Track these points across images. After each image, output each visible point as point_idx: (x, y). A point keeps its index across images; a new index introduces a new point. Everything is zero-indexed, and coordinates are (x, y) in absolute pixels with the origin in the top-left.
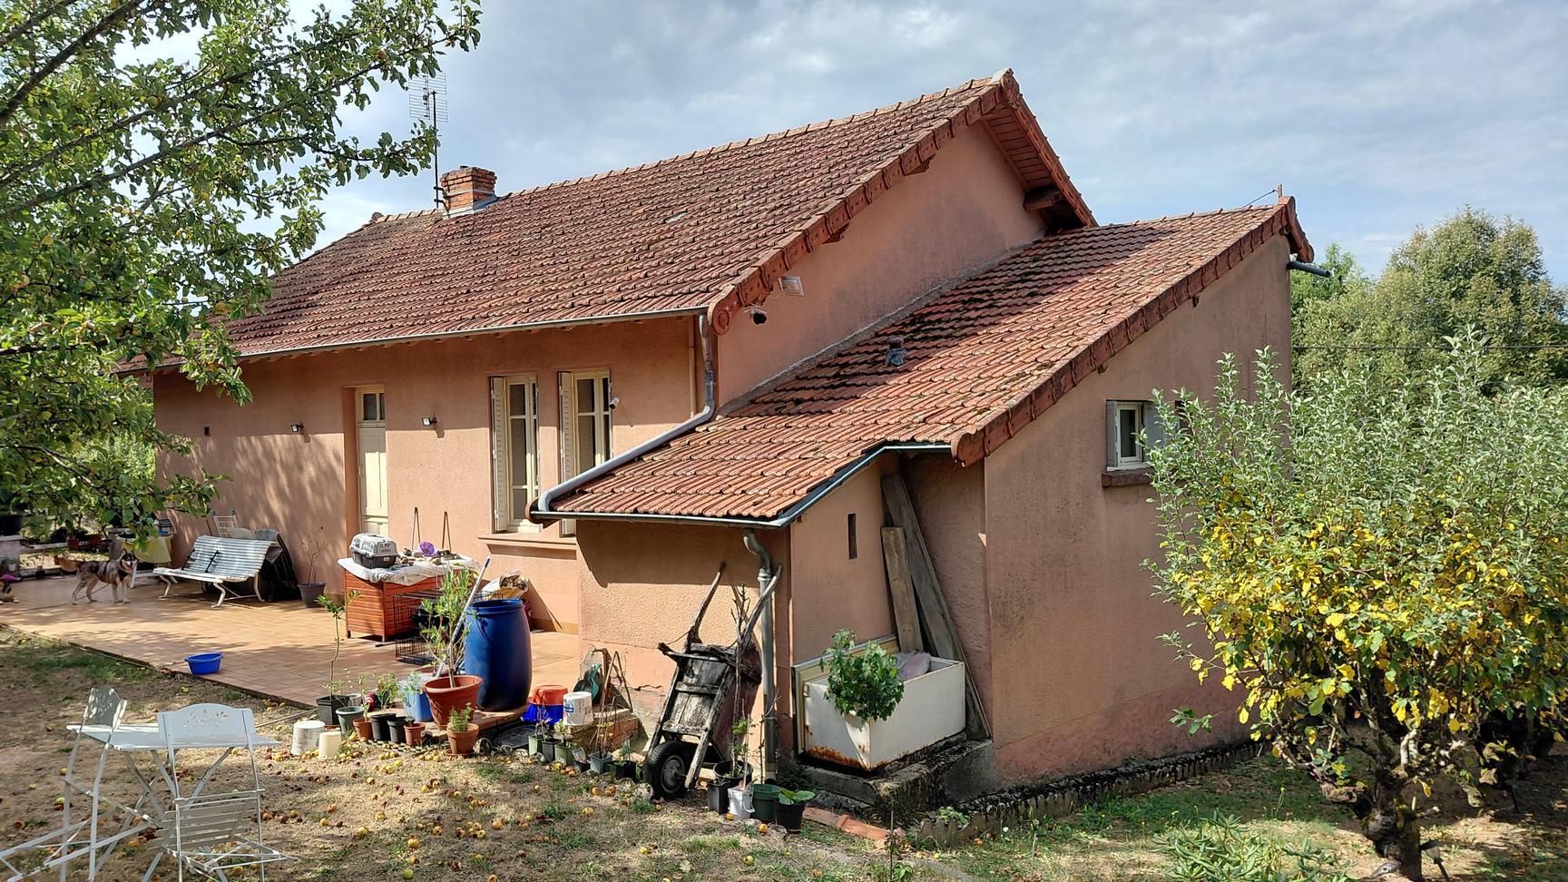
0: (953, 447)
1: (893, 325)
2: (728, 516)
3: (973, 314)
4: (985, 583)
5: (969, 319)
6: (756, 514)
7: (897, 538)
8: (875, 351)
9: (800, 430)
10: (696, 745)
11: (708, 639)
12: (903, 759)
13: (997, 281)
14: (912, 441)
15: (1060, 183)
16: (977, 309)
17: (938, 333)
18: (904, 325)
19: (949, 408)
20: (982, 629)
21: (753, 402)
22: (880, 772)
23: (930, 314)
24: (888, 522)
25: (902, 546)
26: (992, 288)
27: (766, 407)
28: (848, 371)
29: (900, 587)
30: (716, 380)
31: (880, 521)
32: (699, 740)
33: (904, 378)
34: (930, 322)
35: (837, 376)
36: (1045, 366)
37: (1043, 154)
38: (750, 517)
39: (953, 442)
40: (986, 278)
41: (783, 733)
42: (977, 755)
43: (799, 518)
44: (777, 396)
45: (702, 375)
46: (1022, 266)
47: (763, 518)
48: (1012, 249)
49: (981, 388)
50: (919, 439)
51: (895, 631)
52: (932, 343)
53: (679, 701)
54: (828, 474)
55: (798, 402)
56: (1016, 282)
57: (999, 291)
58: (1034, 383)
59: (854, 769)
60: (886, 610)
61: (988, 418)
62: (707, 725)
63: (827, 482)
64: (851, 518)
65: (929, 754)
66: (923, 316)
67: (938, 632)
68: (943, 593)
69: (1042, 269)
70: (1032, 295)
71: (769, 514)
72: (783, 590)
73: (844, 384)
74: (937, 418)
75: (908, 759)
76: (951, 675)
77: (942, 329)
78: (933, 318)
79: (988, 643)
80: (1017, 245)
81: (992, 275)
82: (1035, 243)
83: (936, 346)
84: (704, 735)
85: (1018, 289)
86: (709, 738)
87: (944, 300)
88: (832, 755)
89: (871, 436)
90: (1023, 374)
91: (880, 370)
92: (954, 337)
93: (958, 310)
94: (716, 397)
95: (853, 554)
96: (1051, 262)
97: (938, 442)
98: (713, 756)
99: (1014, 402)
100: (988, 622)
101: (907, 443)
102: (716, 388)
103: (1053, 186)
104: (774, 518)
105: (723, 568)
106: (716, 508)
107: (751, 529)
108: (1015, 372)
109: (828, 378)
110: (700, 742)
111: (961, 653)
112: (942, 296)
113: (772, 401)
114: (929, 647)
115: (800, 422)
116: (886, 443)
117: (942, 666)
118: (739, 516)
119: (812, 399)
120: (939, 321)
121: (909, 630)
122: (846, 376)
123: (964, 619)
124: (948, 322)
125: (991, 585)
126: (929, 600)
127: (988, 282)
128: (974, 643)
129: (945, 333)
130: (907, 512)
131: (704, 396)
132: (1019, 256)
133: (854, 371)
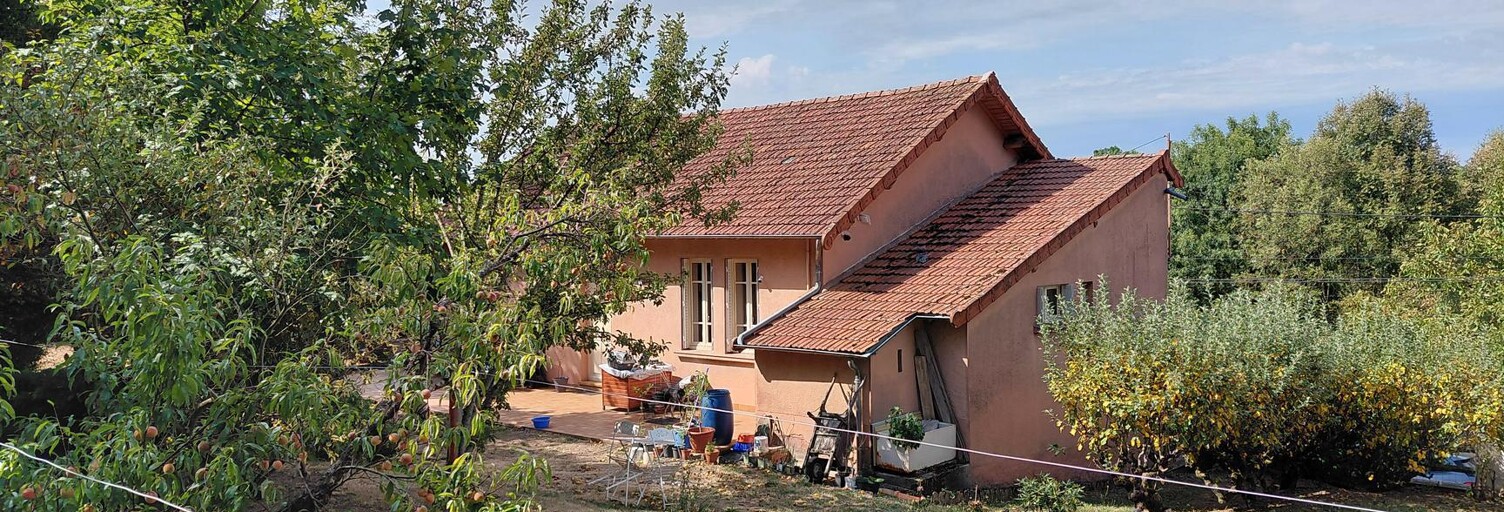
0: (951, 318)
1: (920, 231)
2: (840, 351)
3: (967, 227)
4: (967, 386)
5: (964, 231)
6: (854, 351)
7: (922, 362)
8: (910, 250)
9: (871, 302)
10: (827, 460)
11: (829, 409)
12: (925, 469)
13: (984, 201)
14: (931, 314)
15: (1025, 133)
16: (970, 224)
17: (945, 240)
18: (927, 231)
19: (950, 294)
20: (965, 408)
21: (841, 282)
22: (914, 474)
23: (942, 224)
24: (918, 353)
25: (925, 365)
26: (980, 207)
27: (849, 286)
28: (895, 264)
29: (924, 387)
30: (821, 270)
31: (913, 354)
32: (828, 457)
33: (926, 272)
34: (942, 231)
35: (888, 267)
36: (1001, 271)
37: (1014, 118)
38: (851, 352)
39: (951, 315)
40: (977, 198)
41: (867, 455)
42: (962, 470)
43: (875, 353)
44: (856, 278)
45: (813, 268)
46: (1000, 189)
47: (858, 353)
48: (995, 174)
49: (967, 283)
50: (934, 313)
51: (921, 409)
52: (943, 248)
53: (817, 439)
54: (889, 330)
55: (868, 284)
56: (995, 203)
57: (984, 210)
58: (995, 281)
59: (901, 473)
60: (916, 398)
61: (970, 301)
62: (833, 449)
63: (889, 335)
64: (900, 351)
65: (938, 468)
66: (937, 225)
67: (943, 409)
68: (945, 391)
69: (1011, 194)
70: (1003, 215)
71: (861, 351)
72: (867, 387)
73: (893, 273)
74: (943, 301)
75: (927, 470)
76: (950, 430)
77: (949, 237)
78: (944, 227)
79: (968, 416)
80: (998, 172)
81: (981, 194)
82: (1011, 169)
83: (944, 251)
84: (831, 454)
85: (995, 210)
86: (834, 456)
87: (951, 214)
88: (890, 466)
89: (909, 309)
90: (990, 276)
91: (913, 265)
92: (957, 244)
93: (958, 223)
94: (821, 280)
95: (900, 370)
96: (1017, 188)
97: (944, 315)
98: (837, 464)
99: (983, 294)
100: (968, 404)
101: (928, 314)
102: (822, 275)
103: (1021, 135)
104: (864, 353)
105: (836, 375)
106: (835, 347)
107: (851, 358)
108: (986, 274)
109: (884, 268)
110: (830, 458)
111: (954, 420)
112: (950, 210)
113: (852, 282)
114: (938, 417)
115: (872, 297)
116: (917, 314)
117: (945, 426)
118: (845, 351)
119: (875, 283)
120: (947, 230)
121: (928, 409)
122: (893, 268)
123: (956, 403)
124: (952, 232)
125: (970, 386)
126: (938, 393)
127: (977, 201)
128: (960, 414)
129: (950, 241)
130: (928, 349)
131: (815, 278)
132: (998, 179)
133: (899, 264)
